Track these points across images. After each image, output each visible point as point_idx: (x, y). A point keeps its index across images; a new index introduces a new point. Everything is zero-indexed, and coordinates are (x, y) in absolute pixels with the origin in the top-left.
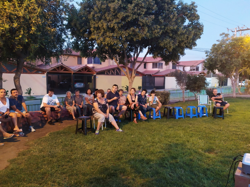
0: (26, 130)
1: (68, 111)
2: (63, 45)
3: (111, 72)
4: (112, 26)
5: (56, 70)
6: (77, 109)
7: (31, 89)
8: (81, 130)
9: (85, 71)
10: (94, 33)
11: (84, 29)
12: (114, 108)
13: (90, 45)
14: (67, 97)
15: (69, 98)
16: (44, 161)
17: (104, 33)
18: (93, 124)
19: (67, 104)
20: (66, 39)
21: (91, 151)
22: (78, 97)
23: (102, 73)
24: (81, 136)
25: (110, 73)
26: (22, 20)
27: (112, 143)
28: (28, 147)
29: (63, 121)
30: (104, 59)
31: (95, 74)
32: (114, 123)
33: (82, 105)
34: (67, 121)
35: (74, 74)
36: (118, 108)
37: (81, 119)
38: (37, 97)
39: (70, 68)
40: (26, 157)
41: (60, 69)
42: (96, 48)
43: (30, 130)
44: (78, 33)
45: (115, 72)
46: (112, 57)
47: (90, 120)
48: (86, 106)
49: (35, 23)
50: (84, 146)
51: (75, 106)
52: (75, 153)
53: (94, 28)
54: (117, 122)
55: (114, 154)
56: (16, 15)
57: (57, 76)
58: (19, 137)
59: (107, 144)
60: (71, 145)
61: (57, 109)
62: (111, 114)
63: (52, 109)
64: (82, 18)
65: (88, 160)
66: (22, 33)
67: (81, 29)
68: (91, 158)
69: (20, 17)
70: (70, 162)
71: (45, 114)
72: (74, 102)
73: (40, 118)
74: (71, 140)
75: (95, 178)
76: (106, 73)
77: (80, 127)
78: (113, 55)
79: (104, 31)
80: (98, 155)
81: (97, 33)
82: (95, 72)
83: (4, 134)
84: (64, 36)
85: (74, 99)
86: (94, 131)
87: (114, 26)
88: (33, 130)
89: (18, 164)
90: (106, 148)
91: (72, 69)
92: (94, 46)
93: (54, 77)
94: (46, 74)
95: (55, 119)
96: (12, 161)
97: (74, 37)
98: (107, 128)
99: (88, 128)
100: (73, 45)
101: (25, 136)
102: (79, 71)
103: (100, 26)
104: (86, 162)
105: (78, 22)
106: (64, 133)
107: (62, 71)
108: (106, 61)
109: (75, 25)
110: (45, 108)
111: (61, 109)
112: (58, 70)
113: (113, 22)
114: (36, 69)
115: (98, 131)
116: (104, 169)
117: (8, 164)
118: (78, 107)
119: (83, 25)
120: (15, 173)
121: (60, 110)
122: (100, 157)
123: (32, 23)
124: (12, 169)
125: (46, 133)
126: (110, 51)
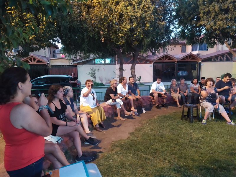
0: (140, 111)
1: (173, 98)
2: (171, 35)
3: (219, 58)
4: (226, 6)
5: (162, 60)
6: (182, 97)
7: (141, 77)
8: (187, 117)
9: (189, 59)
10: (203, 18)
11: (192, 16)
12: (224, 98)
13: (197, 32)
14: (172, 84)
15: (175, 86)
16: (155, 139)
17: (215, 17)
18: (200, 113)
19: (172, 91)
20: (174, 30)
21: (198, 139)
22: (182, 85)
23: (209, 59)
24: (186, 123)
25: (218, 60)
26: (139, 20)
27: (222, 135)
28: (142, 125)
29: (169, 107)
30: (212, 45)
31: (200, 62)
32: (225, 114)
33: (186, 93)
34: (171, 107)
35: (177, 62)
36: (230, 98)
37: (187, 107)
38: (145, 84)
39: (174, 57)
40: (141, 133)
41: (165, 59)
42: (205, 34)
43: (142, 111)
44: (185, 21)
45: (225, 58)
46: (223, 42)
47: (196, 108)
48: (191, 94)
49: (149, 20)
50: (191, 133)
51: (180, 93)
52: (182, 138)
53: (204, 13)
54: (228, 114)
55: (225, 147)
56: (135, 16)
57: (162, 65)
58: (134, 115)
59: (216, 135)
60: (178, 130)
61: (164, 95)
62: (221, 104)
63: (159, 95)
64: (190, 6)
65: (196, 147)
66: (139, 30)
67: (189, 17)
68: (199, 146)
69: (138, 17)
70: (178, 145)
71: (153, 99)
72: (178, 89)
73: (149, 102)
74: (177, 125)
75: (204, 166)
76: (213, 60)
77: (185, 114)
78: (225, 39)
79: (215, 15)
80: (207, 145)
81: (207, 18)
82: (199, 60)
83: (125, 112)
84: (172, 27)
85: (179, 86)
86: (201, 120)
87: (228, 7)
88: (144, 112)
89: (136, 137)
90: (216, 139)
91: (176, 57)
92: (202, 32)
93: (159, 66)
94: (152, 63)
95: (161, 104)
96: (131, 134)
97: (180, 26)
98: (215, 119)
99: (194, 117)
100: (179, 35)
101: (138, 115)
102: (183, 59)
103: (211, 10)
104: (194, 149)
105: (187, 11)
106: (170, 117)
107: (167, 60)
108: (215, 46)
109: (183, 14)
110: (154, 94)
111: (167, 95)
112: (163, 60)
113: (228, 2)
114: (145, 60)
115: (205, 121)
116: (214, 161)
117: (129, 135)
118: (183, 95)
119: (191, 13)
120: (135, 143)
121: (166, 97)
122: (209, 148)
123: (147, 20)
124: (132, 140)
125: (155, 116)
126: (221, 35)
